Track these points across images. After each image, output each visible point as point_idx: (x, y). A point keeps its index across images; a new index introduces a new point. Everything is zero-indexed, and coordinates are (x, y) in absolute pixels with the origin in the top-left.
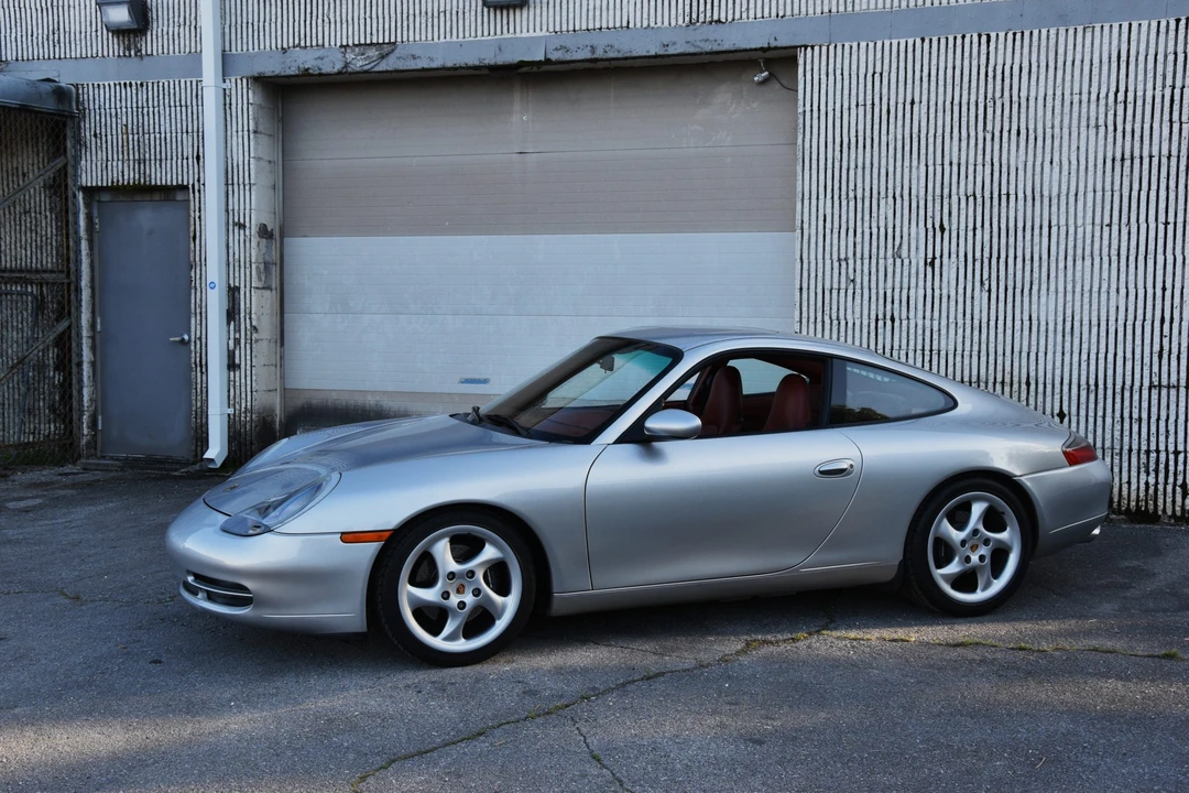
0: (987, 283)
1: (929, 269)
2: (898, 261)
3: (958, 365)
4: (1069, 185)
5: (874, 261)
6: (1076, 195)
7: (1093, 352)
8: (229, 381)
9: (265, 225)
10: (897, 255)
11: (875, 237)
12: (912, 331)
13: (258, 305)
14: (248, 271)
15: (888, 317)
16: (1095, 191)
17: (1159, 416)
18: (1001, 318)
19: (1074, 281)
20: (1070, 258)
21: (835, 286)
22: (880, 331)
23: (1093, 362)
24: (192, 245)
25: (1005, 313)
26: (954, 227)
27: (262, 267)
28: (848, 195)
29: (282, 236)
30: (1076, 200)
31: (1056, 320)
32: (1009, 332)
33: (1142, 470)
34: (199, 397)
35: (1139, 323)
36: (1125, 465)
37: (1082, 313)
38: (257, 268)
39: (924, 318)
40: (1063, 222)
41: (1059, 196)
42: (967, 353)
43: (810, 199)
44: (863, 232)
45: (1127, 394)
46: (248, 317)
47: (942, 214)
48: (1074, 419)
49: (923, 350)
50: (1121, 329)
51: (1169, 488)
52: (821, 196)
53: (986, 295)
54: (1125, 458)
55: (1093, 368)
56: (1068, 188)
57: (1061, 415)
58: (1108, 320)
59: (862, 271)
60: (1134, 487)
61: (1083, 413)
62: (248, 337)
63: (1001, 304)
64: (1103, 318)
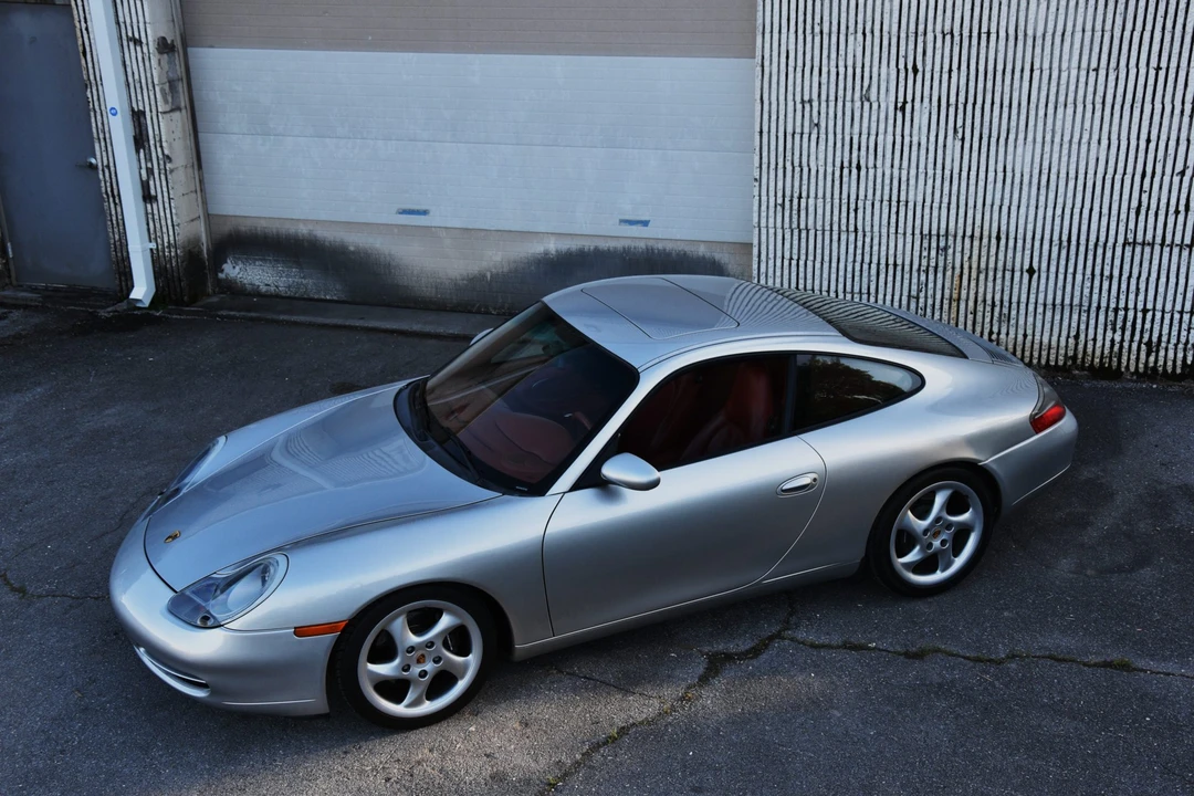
0: (960, 131)
1: (899, 114)
2: (867, 105)
3: (927, 217)
4: (1056, 23)
5: (840, 104)
6: (1063, 34)
7: (1069, 205)
8: (147, 214)
9: (164, 38)
10: (866, 98)
11: (841, 77)
12: (879, 180)
13: (168, 130)
14: (151, 93)
15: (854, 164)
16: (1084, 31)
17: (1131, 273)
18: (974, 169)
19: (1053, 131)
20: (1051, 106)
21: (798, 130)
22: (845, 179)
23: (1067, 217)
24: (83, 62)
25: (979, 163)
26: (928, 68)
27: (167, 87)
28: (813, 28)
29: (185, 45)
30: (1062, 40)
31: (1031, 172)
32: (981, 184)
33: (1109, 327)
34: (116, 230)
35: (1118, 177)
36: (1092, 322)
37: (1059, 164)
38: (162, 90)
39: (892, 166)
40: (1046, 65)
41: (1044, 35)
42: (936, 205)
43: (772, 32)
44: (829, 71)
45: (1100, 251)
46: (158, 145)
47: (915, 53)
48: (1043, 275)
49: (890, 201)
50: (1099, 184)
51: (1135, 346)
52: (784, 30)
53: (959, 144)
54: (1093, 315)
55: (1066, 223)
56: (1055, 26)
57: (1031, 271)
58: (1086, 173)
59: (827, 114)
60: (1099, 344)
61: (1053, 269)
62: (162, 167)
63: (975, 154)
64: (1081, 172)
